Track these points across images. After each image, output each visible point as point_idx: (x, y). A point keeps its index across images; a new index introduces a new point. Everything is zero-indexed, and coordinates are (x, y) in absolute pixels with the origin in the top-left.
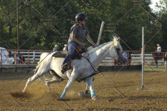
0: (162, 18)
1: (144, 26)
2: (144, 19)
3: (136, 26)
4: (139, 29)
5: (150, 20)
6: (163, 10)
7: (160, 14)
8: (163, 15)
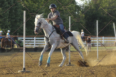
0: (85, 9)
1: (71, 16)
2: (71, 10)
3: (65, 15)
4: (67, 18)
5: (76, 11)
6: (86, 3)
7: (83, 6)
8: (86, 7)
